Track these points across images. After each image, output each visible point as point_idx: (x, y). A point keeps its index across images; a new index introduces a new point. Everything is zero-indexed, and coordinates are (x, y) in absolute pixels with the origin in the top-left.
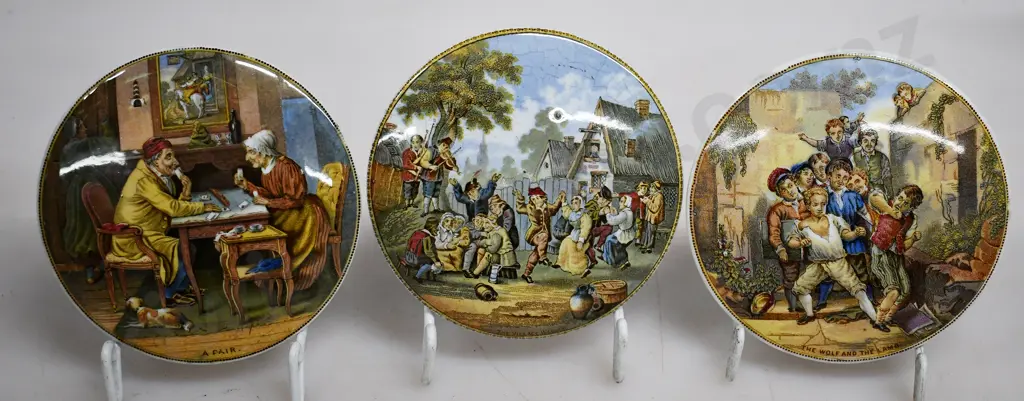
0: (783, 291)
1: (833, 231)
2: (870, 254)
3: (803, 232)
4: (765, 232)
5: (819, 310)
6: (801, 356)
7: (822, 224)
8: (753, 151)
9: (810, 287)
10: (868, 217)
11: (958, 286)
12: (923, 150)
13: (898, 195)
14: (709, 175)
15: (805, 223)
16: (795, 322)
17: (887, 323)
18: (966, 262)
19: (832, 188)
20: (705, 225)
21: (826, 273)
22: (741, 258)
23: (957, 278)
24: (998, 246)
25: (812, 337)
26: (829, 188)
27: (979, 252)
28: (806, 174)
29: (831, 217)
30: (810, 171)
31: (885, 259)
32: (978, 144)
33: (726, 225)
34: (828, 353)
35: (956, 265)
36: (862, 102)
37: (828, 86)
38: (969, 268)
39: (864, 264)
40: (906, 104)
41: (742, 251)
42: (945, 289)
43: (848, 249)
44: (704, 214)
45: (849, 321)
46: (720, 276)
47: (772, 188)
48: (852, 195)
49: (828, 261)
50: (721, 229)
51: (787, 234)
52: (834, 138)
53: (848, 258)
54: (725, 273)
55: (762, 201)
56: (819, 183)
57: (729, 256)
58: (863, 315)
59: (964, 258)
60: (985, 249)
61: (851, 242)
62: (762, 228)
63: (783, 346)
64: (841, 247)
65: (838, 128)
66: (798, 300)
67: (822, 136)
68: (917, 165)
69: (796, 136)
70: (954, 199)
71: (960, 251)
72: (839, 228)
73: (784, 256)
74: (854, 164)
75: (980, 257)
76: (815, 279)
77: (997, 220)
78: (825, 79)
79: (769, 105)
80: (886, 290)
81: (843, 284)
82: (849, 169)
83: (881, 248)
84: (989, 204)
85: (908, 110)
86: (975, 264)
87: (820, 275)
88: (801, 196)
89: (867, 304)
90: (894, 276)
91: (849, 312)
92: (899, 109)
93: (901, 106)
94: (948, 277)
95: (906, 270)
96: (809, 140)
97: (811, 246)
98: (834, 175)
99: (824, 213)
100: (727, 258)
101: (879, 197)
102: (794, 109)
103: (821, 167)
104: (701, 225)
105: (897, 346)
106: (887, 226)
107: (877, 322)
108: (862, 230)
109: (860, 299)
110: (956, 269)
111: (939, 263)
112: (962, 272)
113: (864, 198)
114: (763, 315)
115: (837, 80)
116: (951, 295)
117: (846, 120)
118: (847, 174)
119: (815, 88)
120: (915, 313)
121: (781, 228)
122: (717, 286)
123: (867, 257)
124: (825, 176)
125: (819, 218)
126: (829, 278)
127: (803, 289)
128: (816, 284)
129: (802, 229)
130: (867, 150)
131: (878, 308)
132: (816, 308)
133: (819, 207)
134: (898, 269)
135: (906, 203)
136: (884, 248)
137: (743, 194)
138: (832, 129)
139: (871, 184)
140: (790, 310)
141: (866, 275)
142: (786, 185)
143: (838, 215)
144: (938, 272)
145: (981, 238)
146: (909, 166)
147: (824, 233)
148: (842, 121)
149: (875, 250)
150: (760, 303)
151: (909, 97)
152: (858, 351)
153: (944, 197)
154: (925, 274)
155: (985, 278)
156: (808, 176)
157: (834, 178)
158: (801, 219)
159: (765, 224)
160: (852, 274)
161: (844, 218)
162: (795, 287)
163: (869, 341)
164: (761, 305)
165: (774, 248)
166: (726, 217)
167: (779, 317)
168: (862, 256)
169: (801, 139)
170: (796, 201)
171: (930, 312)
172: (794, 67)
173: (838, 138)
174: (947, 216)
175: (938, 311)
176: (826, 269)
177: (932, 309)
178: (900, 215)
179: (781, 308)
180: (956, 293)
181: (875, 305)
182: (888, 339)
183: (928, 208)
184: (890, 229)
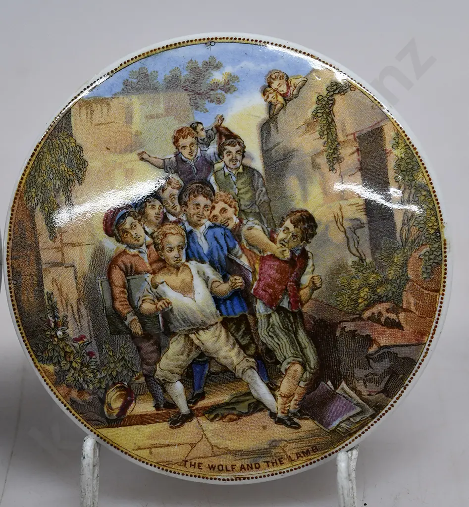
0: (142, 379)
1: (199, 286)
2: (254, 315)
3: (158, 290)
4: (107, 296)
5: (195, 403)
6: (184, 478)
7: (183, 276)
8: (80, 184)
9: (178, 370)
10: (244, 261)
11: (386, 352)
12: (309, 159)
13: (281, 225)
14: (28, 225)
15: (160, 278)
16: (166, 425)
17: (295, 415)
18: (393, 316)
19: (190, 223)
20: (29, 296)
21: (198, 347)
22: (81, 338)
23: (383, 341)
24: (437, 291)
25: (193, 445)
26: (186, 224)
27: (409, 300)
28: (153, 207)
29: (193, 265)
30: (157, 203)
31: (275, 319)
32: (388, 147)
33: (56, 293)
34: (221, 469)
35: (378, 321)
36: (219, 101)
37: (173, 83)
38: (397, 325)
39: (248, 327)
40: (280, 99)
41: (80, 328)
42: (368, 357)
43: (223, 310)
44: (27, 280)
45: (240, 416)
46: (57, 368)
47: (109, 232)
48: (219, 232)
49: (197, 330)
50: (49, 299)
51: (137, 295)
52: (185, 153)
53: (225, 323)
54: (63, 362)
55: (99, 252)
56: (172, 218)
57: (66, 336)
58: (258, 406)
59: (388, 311)
60: (419, 296)
61: (225, 300)
62: (103, 290)
63: (158, 465)
64: (213, 308)
65: (189, 140)
66: (165, 391)
67: (168, 153)
68: (303, 181)
69: (134, 156)
70: (361, 226)
71: (380, 300)
72: (206, 280)
73: (137, 328)
74: (216, 187)
75: (413, 308)
76: (183, 357)
77: (431, 252)
78: (168, 74)
79: (97, 118)
80: (285, 366)
81: (223, 361)
82: (210, 194)
83: (269, 304)
84: (414, 231)
85: (283, 107)
86: (405, 318)
87: (190, 351)
88: (149, 239)
89: (261, 390)
90: (292, 343)
91: (238, 402)
92: (271, 106)
93: (274, 101)
94: (369, 340)
95: (308, 334)
96: (153, 160)
97: (171, 310)
98: (191, 206)
99: (184, 260)
100: (62, 340)
101: (256, 231)
102: (129, 119)
103: (171, 195)
104: (24, 297)
105: (315, 449)
106: (272, 272)
107: (280, 415)
108: (239, 281)
109: (249, 380)
110: (379, 327)
111: (354, 320)
112: (388, 331)
113: (236, 234)
114: (122, 419)
115: (185, 74)
116: (380, 367)
117: (200, 127)
118: (209, 202)
119: (155, 89)
120: (331, 397)
121: (127, 288)
122: (57, 384)
123: (250, 319)
124: (178, 208)
125: (178, 269)
126: (202, 355)
127: (169, 375)
128: (186, 364)
129: (156, 287)
130: (231, 165)
131: (277, 393)
132: (193, 400)
133: (175, 253)
134: (296, 334)
135: (294, 236)
136: (273, 303)
137: (73, 245)
138: (182, 142)
139: (242, 213)
140: (157, 407)
141: (253, 346)
142: (127, 226)
143: (203, 262)
144: (353, 333)
145: (408, 280)
146: (292, 184)
147: (187, 289)
148: (195, 129)
149: (260, 307)
150: (115, 400)
151: (283, 89)
152: (261, 461)
153: (347, 224)
154: (335, 340)
155: (426, 339)
156: (157, 211)
157: (192, 210)
158: (154, 273)
159: (106, 284)
160: (234, 345)
161: (212, 264)
162: (158, 372)
163: (274, 444)
164: (117, 405)
165: (122, 318)
166: (54, 281)
167: (143, 420)
168: (243, 318)
169: (142, 159)
170: (144, 247)
171: (352, 393)
172: (127, 64)
173: (191, 153)
174: (354, 251)
175: (365, 393)
176: (196, 342)
177: (354, 389)
178: (288, 255)
179: (144, 407)
180: (386, 363)
181: (273, 388)
182: (300, 439)
183: (326, 241)
184: (278, 276)
